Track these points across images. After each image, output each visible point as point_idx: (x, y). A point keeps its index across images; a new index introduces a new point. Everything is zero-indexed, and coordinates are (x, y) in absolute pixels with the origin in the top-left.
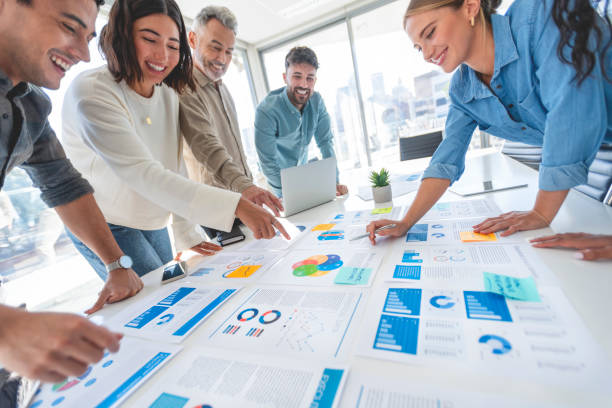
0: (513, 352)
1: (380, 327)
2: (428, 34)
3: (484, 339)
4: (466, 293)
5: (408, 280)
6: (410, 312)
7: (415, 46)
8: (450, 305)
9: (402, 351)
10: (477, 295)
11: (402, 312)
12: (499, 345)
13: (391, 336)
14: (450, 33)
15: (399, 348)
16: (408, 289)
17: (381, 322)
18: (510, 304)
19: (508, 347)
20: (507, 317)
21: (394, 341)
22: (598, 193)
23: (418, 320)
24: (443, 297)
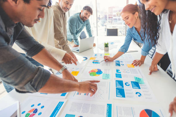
0: (142, 96)
1: (116, 91)
2: (127, 18)
3: (137, 93)
4: (132, 82)
5: (119, 78)
6: (121, 87)
7: (123, 20)
8: (129, 85)
9: (123, 97)
10: (134, 82)
11: (120, 87)
12: (139, 94)
13: (119, 93)
14: (132, 20)
15: (122, 96)
16: (120, 81)
17: (116, 90)
18: (140, 85)
19: (141, 95)
20: (140, 88)
21: (120, 95)
22: (151, 56)
23: (124, 89)
24: (127, 83)
